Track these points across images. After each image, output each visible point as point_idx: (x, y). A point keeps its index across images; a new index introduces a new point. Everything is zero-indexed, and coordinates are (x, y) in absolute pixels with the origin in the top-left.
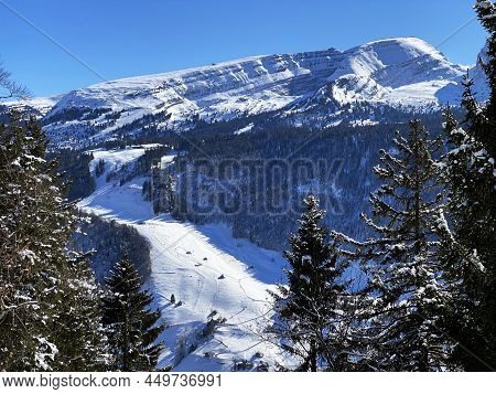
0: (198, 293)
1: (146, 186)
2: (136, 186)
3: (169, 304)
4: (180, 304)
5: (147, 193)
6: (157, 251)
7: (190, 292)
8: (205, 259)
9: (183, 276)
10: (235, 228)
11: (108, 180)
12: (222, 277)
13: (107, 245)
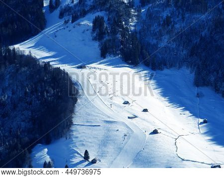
0: (120, 149)
1: (98, 23)
2: (87, 23)
3: (81, 162)
4: (94, 162)
5: (98, 30)
6: (86, 100)
7: (110, 149)
8: (145, 110)
9: (109, 130)
10: (198, 73)
11: (61, 15)
12: (155, 132)
13: (32, 92)
